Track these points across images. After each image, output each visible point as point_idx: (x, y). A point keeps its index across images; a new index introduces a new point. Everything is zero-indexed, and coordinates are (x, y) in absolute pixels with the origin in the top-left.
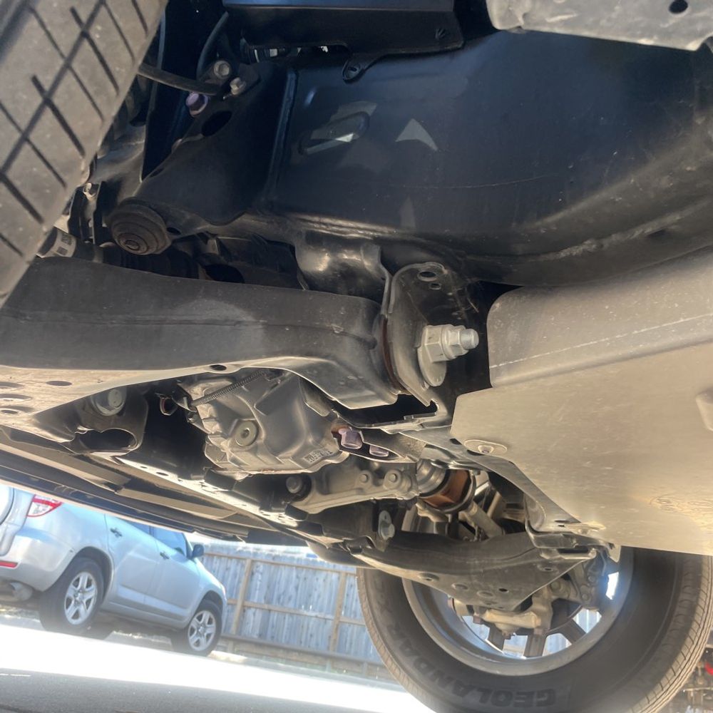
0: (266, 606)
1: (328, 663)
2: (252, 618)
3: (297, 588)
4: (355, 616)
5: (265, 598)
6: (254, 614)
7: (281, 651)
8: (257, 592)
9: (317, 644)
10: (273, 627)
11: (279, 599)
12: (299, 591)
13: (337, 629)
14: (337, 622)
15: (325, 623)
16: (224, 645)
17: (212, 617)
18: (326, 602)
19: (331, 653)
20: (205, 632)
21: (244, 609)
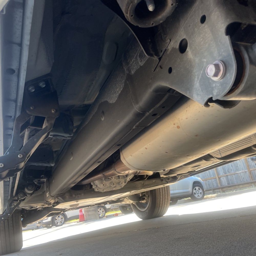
0: (225, 175)
1: (253, 184)
2: (223, 180)
3: (232, 166)
4: (254, 167)
5: (224, 173)
6: (223, 178)
7: (237, 186)
8: (221, 172)
9: (247, 180)
10: (230, 180)
11: (228, 171)
12: (233, 167)
13: (250, 173)
14: (249, 171)
15: (246, 173)
16: (219, 190)
17: (199, 188)
18: (243, 166)
19: (252, 181)
20: (199, 192)
21: (219, 178)
